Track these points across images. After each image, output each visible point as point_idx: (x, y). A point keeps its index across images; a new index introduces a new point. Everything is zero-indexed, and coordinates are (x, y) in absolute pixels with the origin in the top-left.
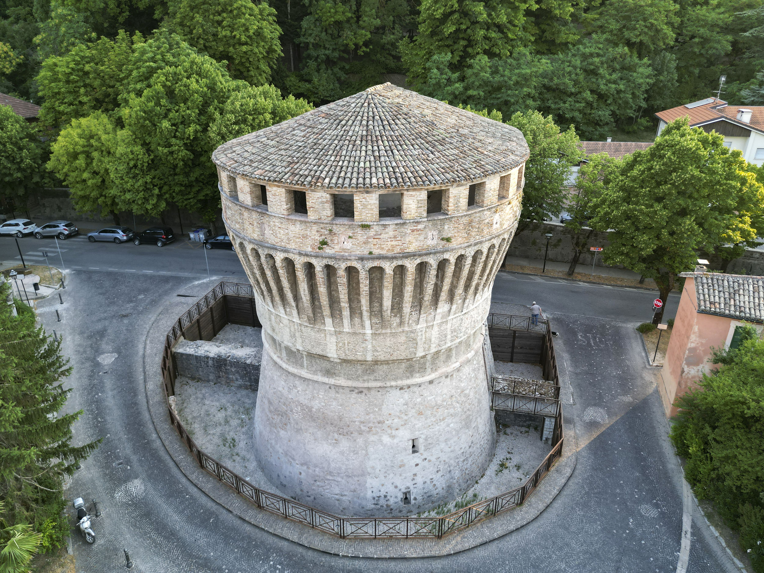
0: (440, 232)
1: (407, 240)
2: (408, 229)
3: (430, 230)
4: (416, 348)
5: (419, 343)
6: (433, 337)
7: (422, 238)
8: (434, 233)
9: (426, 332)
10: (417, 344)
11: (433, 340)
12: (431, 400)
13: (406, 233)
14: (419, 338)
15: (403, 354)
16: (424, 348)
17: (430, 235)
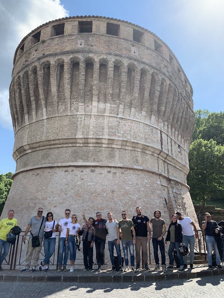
0: (86, 41)
1: (65, 45)
2: (66, 39)
3: (80, 39)
4: (76, 130)
5: (79, 127)
6: (91, 125)
7: (74, 43)
8: (82, 41)
9: (85, 119)
10: (77, 127)
11: (91, 127)
12: (91, 186)
13: (64, 41)
14: (79, 123)
15: (66, 134)
16: (83, 132)
17: (79, 42)
